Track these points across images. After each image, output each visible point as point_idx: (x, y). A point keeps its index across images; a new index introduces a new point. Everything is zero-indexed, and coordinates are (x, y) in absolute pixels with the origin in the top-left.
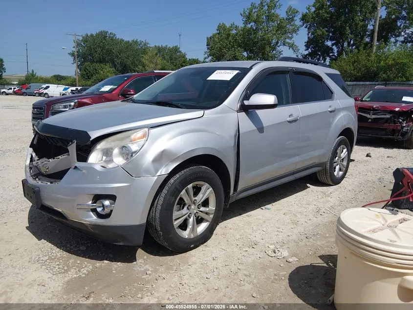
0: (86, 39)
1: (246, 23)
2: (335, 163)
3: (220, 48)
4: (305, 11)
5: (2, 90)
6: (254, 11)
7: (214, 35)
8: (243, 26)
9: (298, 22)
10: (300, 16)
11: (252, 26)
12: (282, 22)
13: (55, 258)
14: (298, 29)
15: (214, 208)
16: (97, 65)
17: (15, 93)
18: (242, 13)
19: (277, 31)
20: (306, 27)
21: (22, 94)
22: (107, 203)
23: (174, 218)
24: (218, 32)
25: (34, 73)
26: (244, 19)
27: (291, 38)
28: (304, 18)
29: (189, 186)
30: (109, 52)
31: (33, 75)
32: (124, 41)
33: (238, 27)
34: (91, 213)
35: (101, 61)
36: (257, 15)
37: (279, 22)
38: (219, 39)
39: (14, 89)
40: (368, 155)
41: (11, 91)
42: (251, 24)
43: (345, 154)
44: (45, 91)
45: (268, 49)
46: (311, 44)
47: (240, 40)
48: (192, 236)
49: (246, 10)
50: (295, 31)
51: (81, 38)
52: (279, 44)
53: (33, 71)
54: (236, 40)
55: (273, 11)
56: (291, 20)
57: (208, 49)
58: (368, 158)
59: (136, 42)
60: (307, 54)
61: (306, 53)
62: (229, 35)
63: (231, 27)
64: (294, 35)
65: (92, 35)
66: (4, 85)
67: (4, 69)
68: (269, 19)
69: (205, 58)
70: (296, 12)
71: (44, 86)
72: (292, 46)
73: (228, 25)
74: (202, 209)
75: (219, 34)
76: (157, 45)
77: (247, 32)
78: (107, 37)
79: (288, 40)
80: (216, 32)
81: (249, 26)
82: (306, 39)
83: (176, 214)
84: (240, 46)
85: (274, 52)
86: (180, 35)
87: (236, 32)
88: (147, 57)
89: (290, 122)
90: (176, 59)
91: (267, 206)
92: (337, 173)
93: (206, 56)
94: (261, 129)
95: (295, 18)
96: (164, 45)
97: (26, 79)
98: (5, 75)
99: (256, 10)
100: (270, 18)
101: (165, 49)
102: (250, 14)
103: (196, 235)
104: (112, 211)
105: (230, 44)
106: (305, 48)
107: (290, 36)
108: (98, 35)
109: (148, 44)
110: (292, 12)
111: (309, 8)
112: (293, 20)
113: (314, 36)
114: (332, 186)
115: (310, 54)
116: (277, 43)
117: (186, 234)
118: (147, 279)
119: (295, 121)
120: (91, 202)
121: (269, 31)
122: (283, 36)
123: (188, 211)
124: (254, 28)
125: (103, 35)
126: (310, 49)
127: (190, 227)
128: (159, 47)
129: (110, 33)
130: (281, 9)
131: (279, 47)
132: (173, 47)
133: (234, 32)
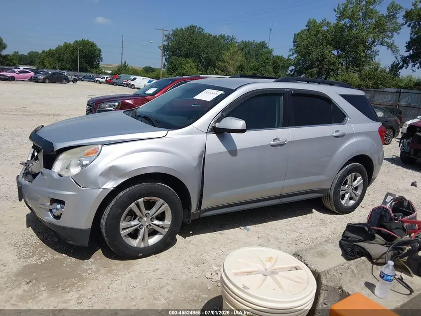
0: (176, 33)
1: (340, 19)
2: (342, 190)
3: (307, 45)
4: (409, 7)
5: (97, 79)
6: (349, 6)
7: (302, 32)
8: (336, 22)
9: (400, 20)
10: (404, 13)
11: (345, 23)
12: (381, 20)
13: (29, 244)
14: (400, 28)
15: (170, 223)
16: (182, 59)
17: (107, 82)
18: (336, 9)
19: (373, 29)
20: (409, 26)
21: (114, 84)
22: (59, 206)
23: (121, 227)
24: (307, 28)
25: (127, 64)
26: (338, 15)
27: (391, 37)
28: (408, 15)
29: (139, 200)
30: (196, 47)
31: (125, 66)
32: (211, 35)
33: (330, 23)
34: (50, 213)
35: (187, 55)
36: (352, 11)
37: (377, 19)
38: (307, 35)
39: (107, 78)
40: (413, 184)
41: (104, 80)
42: (345, 21)
43: (358, 182)
44: (132, 83)
45: (361, 48)
46: (413, 45)
47: (331, 38)
48: (142, 245)
49: (341, 5)
50: (396, 30)
51: (171, 33)
52: (375, 44)
53: (125, 63)
54: (326, 37)
55: (371, 7)
56: (391, 17)
57: (294, 45)
58: (414, 187)
59: (223, 37)
60: (408, 57)
61: (407, 54)
62: (318, 32)
63: (322, 23)
64: (395, 34)
65: (182, 30)
66: (99, 74)
67: (101, 59)
68: (365, 15)
69: (290, 55)
70: (399, 9)
71: (132, 77)
72: (390, 46)
73: (319, 21)
74: (156, 222)
75: (308, 30)
76: (244, 40)
77: (339, 29)
78: (195, 31)
79: (386, 40)
80: (305, 28)
81: (343, 22)
82: (408, 40)
83: (123, 224)
84: (330, 44)
85: (369, 51)
86: (270, 30)
87: (327, 28)
88: (228, 53)
89: (273, 146)
90: (262, 55)
91: (248, 227)
92: (346, 202)
93: (291, 53)
94: (233, 152)
95: (397, 16)
96: (251, 41)
97: (118, 69)
98: (101, 65)
99: (352, 6)
100: (367, 14)
101: (251, 44)
102: (344, 10)
103: (146, 245)
104: (61, 214)
105: (318, 41)
106: (405, 49)
107: (390, 35)
108: (187, 29)
109: (235, 39)
110: (394, 9)
111: (415, 4)
112: (394, 16)
113: (418, 37)
114: (339, 214)
115: (411, 57)
116: (374, 42)
117: (134, 243)
118: (84, 277)
119: (282, 145)
120: (49, 204)
121: (365, 28)
122: (382, 35)
123: (139, 222)
124: (348, 25)
125: (192, 30)
126: (411, 51)
127: (140, 237)
128: (246, 42)
129: (198, 27)
130: (381, 4)
131: (375, 46)
132: (260, 43)
133: (325, 28)
